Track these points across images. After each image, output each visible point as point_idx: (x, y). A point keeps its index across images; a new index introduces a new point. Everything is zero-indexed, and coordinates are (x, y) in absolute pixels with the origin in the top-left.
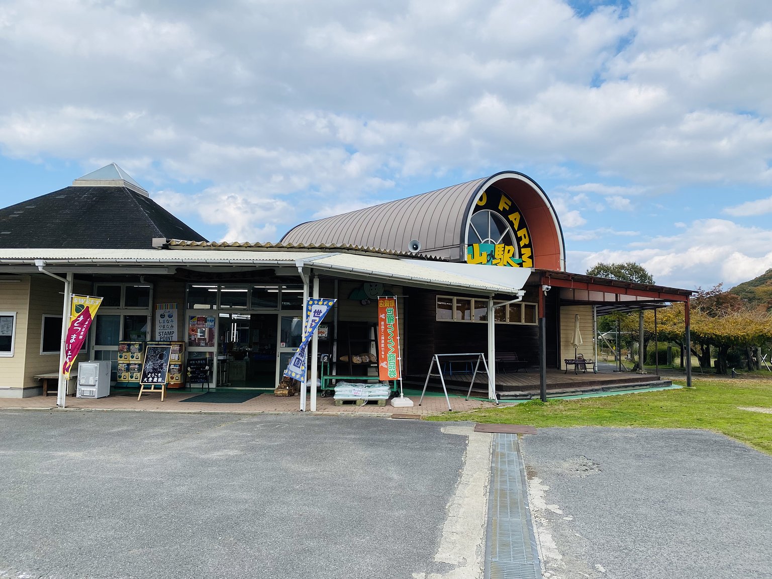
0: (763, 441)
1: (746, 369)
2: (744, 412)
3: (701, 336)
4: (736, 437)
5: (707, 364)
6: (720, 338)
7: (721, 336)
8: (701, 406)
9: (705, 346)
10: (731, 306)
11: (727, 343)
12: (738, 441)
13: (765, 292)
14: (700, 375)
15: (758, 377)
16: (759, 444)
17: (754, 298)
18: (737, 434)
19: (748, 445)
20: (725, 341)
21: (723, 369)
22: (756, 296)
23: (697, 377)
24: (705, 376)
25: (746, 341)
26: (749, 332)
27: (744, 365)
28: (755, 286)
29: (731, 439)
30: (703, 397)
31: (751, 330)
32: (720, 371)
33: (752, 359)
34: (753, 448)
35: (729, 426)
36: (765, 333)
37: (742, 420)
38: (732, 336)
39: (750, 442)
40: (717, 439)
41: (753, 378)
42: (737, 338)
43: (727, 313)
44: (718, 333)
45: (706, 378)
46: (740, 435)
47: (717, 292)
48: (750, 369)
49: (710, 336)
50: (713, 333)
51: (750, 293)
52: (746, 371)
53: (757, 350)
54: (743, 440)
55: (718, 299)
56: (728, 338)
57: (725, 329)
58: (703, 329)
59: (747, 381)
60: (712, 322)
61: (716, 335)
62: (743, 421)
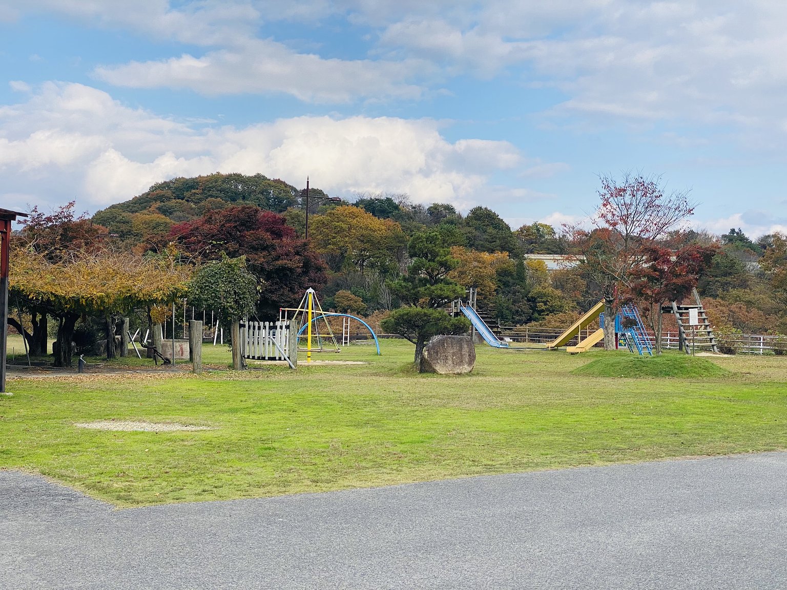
0: (102, 480)
1: (105, 356)
2: (85, 432)
3: (30, 297)
4: (61, 477)
5: (40, 349)
6: (63, 302)
7: (64, 298)
8: (13, 426)
9: (39, 318)
10: (86, 244)
11: (74, 310)
12: (62, 485)
13: (145, 223)
14: (25, 370)
15: (120, 369)
16: (94, 486)
17: (129, 232)
18: (63, 472)
19: (78, 488)
20: (71, 307)
21: (65, 357)
22: (134, 229)
23: (21, 375)
24: (34, 371)
25: (104, 307)
26: (110, 291)
27: (102, 349)
28: (133, 212)
29: (52, 481)
30: (22, 410)
31: (114, 288)
32: (61, 362)
33: (114, 338)
34: (85, 493)
35: (54, 460)
36: (135, 294)
37: (77, 446)
38: (83, 297)
39: (80, 483)
40: (29, 484)
41: (113, 370)
42: (90, 302)
43: (78, 257)
44: (60, 292)
45: (35, 374)
46: (68, 473)
47: (65, 217)
48: (110, 355)
49: (45, 297)
50: (52, 293)
51: (124, 223)
52: (104, 360)
53: (123, 322)
54: (71, 481)
55: (65, 230)
56: (77, 301)
57: (72, 284)
58: (34, 285)
59: (101, 376)
60: (52, 273)
61: (56, 296)
62: (78, 448)
